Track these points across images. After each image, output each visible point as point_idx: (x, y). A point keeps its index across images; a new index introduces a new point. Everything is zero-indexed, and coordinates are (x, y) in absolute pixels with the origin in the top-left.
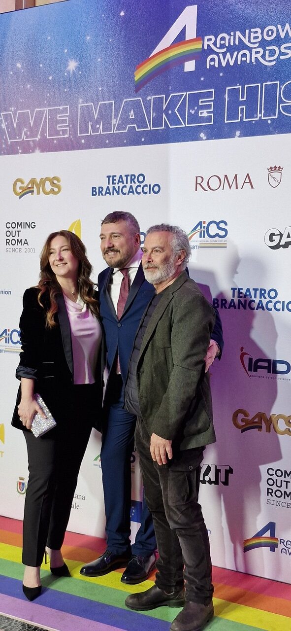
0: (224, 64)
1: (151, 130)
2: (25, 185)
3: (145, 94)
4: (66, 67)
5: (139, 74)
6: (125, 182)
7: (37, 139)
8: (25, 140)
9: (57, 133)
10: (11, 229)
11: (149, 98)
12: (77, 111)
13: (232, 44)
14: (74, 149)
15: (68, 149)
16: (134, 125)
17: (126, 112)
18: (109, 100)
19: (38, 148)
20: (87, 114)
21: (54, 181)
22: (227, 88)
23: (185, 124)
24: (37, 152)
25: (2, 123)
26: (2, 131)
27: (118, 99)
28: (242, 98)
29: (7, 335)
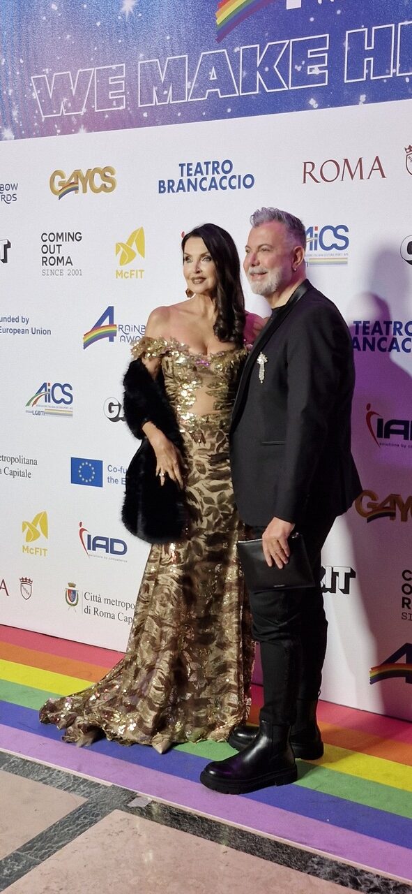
1: (240, 96)
2: (66, 179)
3: (231, 44)
4: (119, 8)
5: (222, 16)
6: (204, 171)
7: (82, 113)
8: (65, 114)
9: (110, 104)
10: (48, 243)
11: (236, 50)
12: (137, 72)
14: (133, 127)
15: (124, 127)
16: (216, 90)
17: (204, 71)
18: (181, 54)
19: (82, 126)
20: (150, 74)
21: (106, 173)
22: (347, 32)
23: (288, 87)
24: (82, 131)
25: (32, 91)
26: (33, 103)
27: (193, 53)
28: (368, 46)
29: (46, 391)
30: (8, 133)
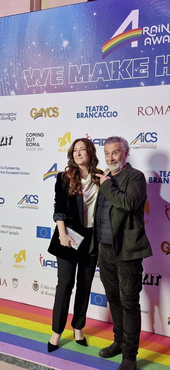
0: (155, 43)
1: (111, 80)
2: (38, 112)
3: (108, 60)
4: (61, 45)
5: (105, 49)
6: (96, 110)
7: (45, 86)
8: (37, 86)
9: (57, 82)
10: (29, 137)
11: (110, 62)
12: (68, 70)
13: (159, 32)
14: (67, 92)
15: (63, 92)
16: (102, 78)
17: (97, 70)
18: (87, 64)
19: (45, 91)
20: (74, 72)
21: (55, 110)
22: (157, 57)
23: (132, 78)
24: (45, 93)
25: (24, 76)
26: (24, 81)
27: (92, 63)
28: (165, 63)
29: (27, 198)
30: (13, 93)
